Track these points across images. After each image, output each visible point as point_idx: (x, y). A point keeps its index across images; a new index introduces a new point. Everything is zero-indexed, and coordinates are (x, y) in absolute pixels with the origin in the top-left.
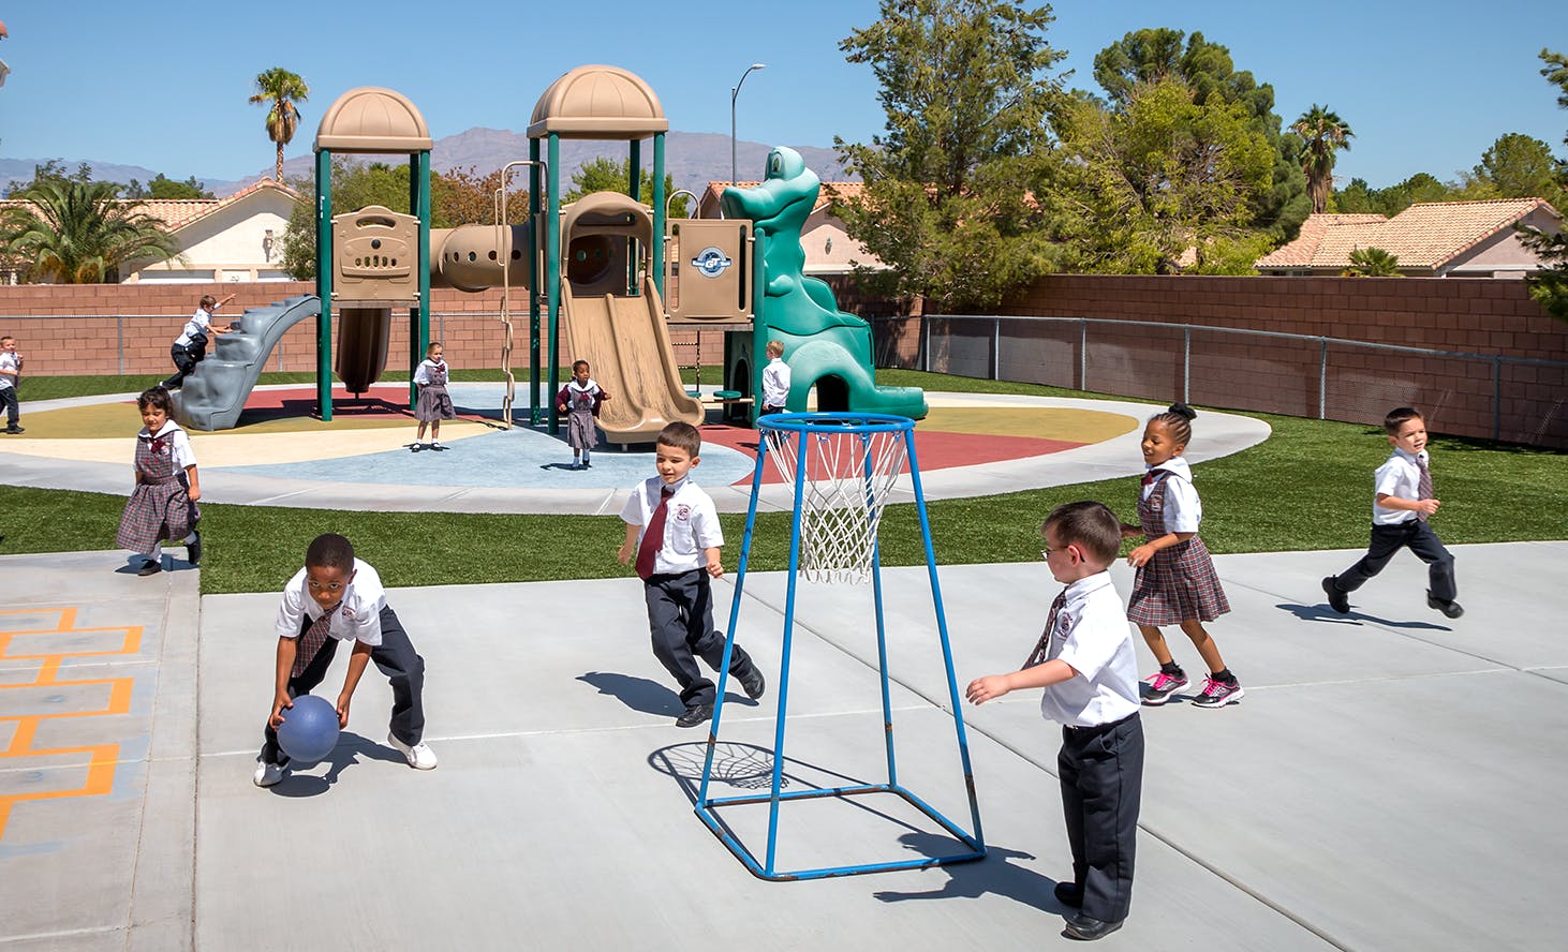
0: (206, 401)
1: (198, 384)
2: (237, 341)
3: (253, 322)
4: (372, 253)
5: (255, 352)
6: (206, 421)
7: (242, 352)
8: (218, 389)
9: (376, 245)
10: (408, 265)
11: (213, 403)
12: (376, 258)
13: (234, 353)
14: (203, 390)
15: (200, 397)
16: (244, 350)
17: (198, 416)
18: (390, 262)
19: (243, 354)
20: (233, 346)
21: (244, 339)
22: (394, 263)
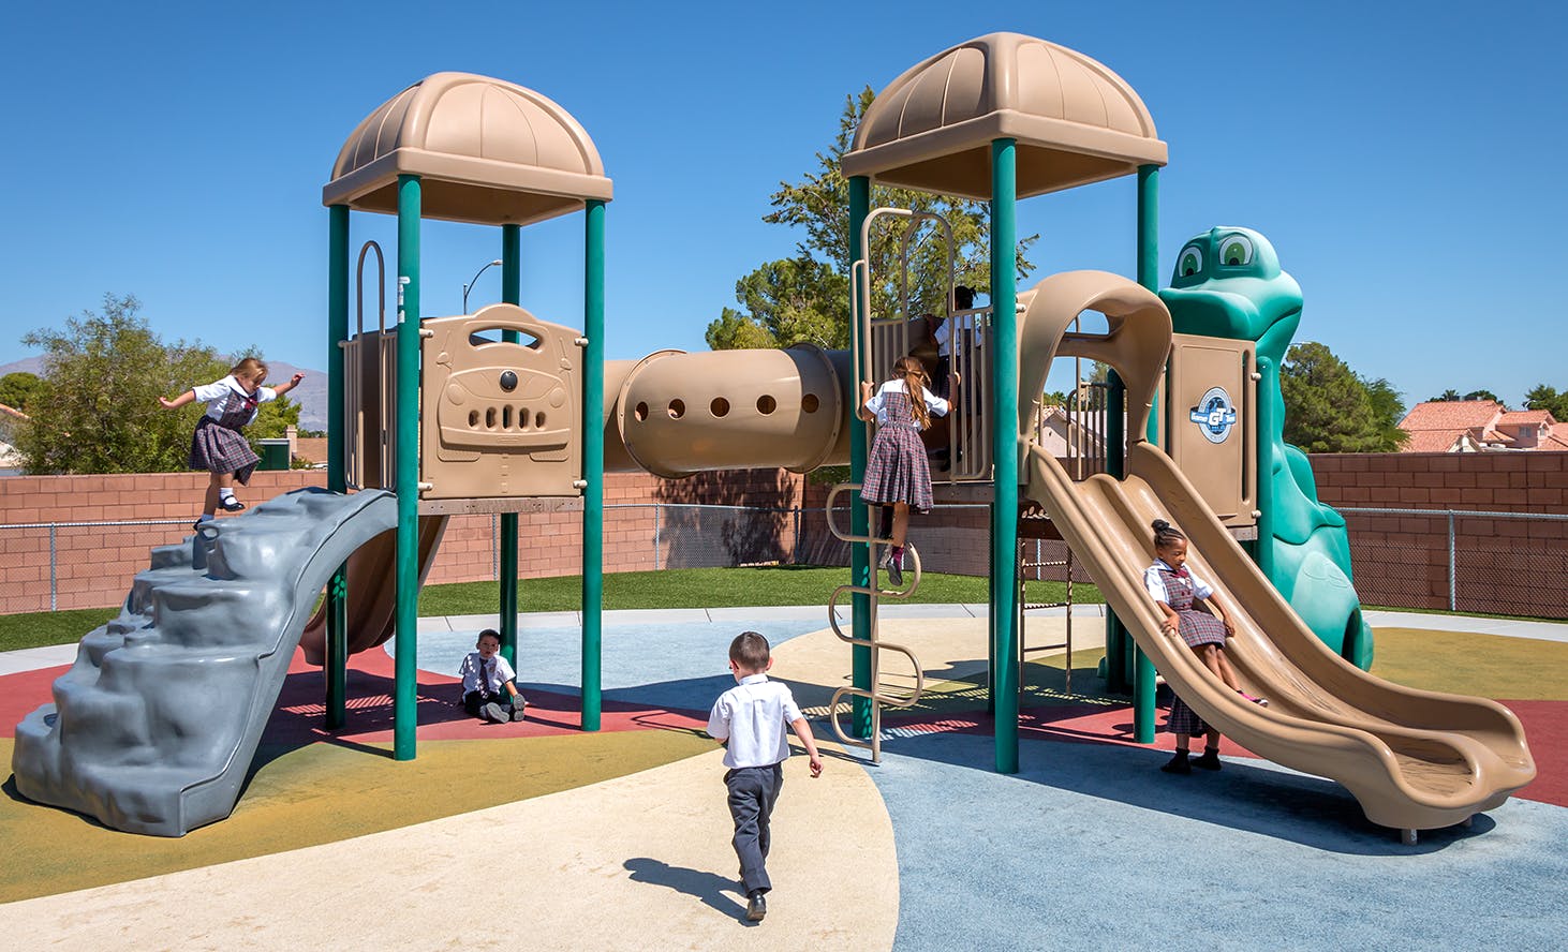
0: (147, 751)
1: (122, 712)
2: (228, 599)
3: (256, 553)
4: (500, 399)
5: (274, 624)
6: (165, 812)
7: (239, 624)
8: (185, 719)
9: (509, 384)
10: (563, 426)
11: (171, 758)
12: (507, 412)
13: (218, 626)
14: (139, 725)
15: (128, 741)
16: (244, 618)
17: (137, 798)
18: (533, 419)
19: (244, 631)
20: (217, 612)
21: (244, 593)
22: (540, 420)
